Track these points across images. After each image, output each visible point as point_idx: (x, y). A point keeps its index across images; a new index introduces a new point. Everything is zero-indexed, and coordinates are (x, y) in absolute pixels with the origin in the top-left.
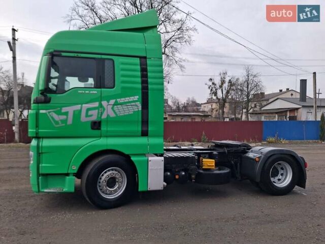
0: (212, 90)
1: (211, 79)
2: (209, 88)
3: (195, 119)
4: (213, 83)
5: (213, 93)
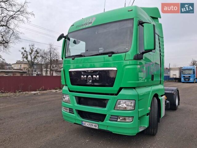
0: (24, 55)
1: (23, 48)
2: (22, 53)
3: (16, 74)
4: (25, 51)
5: (25, 57)
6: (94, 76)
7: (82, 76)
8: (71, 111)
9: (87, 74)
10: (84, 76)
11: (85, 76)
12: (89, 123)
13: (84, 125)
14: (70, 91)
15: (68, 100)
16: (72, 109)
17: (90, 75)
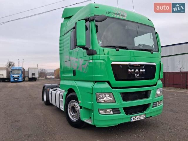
6: (141, 70)
7: (129, 70)
8: (116, 111)
9: (135, 68)
10: (131, 70)
11: (133, 70)
12: (138, 117)
13: (133, 120)
14: (113, 88)
15: (111, 99)
16: (118, 108)
17: (137, 69)
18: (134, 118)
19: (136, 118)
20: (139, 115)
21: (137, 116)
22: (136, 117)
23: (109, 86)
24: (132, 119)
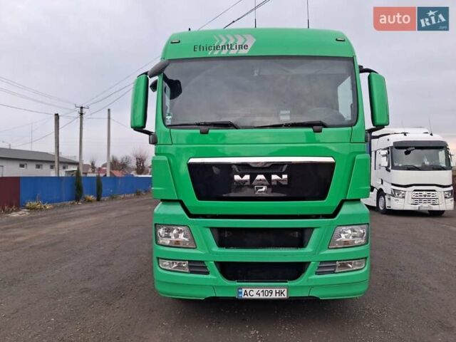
6: (274, 177)
7: (237, 177)
8: (197, 267)
10: (242, 177)
11: (247, 177)
12: (261, 290)
13: (246, 296)
14: (191, 216)
15: (186, 239)
16: (203, 262)
17: (260, 174)
18: (248, 290)
19: (254, 291)
20: (265, 287)
21: (256, 287)
22: (256, 290)
23: (182, 212)
24: (241, 293)
